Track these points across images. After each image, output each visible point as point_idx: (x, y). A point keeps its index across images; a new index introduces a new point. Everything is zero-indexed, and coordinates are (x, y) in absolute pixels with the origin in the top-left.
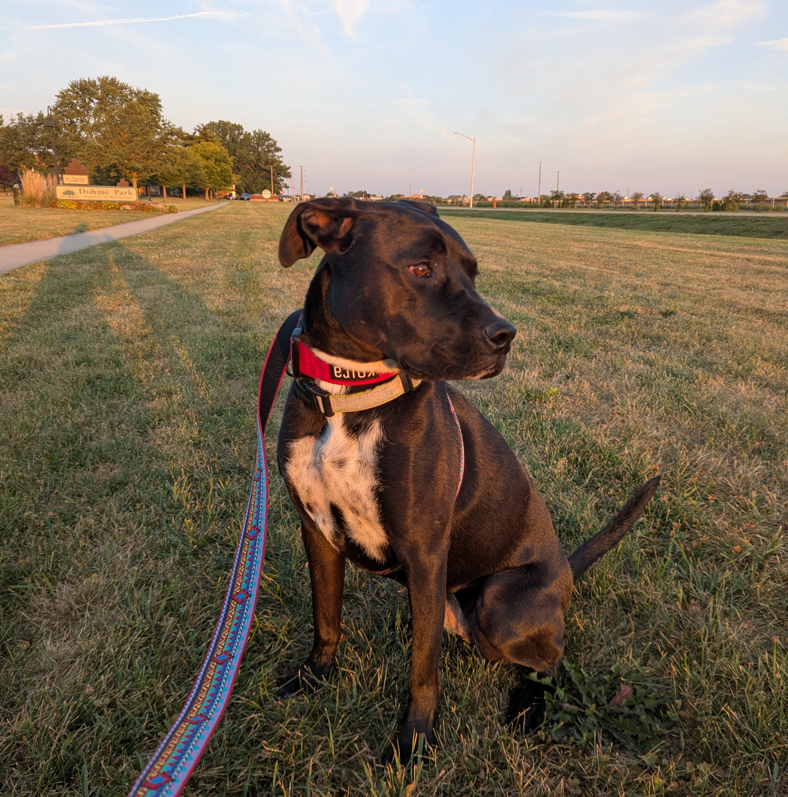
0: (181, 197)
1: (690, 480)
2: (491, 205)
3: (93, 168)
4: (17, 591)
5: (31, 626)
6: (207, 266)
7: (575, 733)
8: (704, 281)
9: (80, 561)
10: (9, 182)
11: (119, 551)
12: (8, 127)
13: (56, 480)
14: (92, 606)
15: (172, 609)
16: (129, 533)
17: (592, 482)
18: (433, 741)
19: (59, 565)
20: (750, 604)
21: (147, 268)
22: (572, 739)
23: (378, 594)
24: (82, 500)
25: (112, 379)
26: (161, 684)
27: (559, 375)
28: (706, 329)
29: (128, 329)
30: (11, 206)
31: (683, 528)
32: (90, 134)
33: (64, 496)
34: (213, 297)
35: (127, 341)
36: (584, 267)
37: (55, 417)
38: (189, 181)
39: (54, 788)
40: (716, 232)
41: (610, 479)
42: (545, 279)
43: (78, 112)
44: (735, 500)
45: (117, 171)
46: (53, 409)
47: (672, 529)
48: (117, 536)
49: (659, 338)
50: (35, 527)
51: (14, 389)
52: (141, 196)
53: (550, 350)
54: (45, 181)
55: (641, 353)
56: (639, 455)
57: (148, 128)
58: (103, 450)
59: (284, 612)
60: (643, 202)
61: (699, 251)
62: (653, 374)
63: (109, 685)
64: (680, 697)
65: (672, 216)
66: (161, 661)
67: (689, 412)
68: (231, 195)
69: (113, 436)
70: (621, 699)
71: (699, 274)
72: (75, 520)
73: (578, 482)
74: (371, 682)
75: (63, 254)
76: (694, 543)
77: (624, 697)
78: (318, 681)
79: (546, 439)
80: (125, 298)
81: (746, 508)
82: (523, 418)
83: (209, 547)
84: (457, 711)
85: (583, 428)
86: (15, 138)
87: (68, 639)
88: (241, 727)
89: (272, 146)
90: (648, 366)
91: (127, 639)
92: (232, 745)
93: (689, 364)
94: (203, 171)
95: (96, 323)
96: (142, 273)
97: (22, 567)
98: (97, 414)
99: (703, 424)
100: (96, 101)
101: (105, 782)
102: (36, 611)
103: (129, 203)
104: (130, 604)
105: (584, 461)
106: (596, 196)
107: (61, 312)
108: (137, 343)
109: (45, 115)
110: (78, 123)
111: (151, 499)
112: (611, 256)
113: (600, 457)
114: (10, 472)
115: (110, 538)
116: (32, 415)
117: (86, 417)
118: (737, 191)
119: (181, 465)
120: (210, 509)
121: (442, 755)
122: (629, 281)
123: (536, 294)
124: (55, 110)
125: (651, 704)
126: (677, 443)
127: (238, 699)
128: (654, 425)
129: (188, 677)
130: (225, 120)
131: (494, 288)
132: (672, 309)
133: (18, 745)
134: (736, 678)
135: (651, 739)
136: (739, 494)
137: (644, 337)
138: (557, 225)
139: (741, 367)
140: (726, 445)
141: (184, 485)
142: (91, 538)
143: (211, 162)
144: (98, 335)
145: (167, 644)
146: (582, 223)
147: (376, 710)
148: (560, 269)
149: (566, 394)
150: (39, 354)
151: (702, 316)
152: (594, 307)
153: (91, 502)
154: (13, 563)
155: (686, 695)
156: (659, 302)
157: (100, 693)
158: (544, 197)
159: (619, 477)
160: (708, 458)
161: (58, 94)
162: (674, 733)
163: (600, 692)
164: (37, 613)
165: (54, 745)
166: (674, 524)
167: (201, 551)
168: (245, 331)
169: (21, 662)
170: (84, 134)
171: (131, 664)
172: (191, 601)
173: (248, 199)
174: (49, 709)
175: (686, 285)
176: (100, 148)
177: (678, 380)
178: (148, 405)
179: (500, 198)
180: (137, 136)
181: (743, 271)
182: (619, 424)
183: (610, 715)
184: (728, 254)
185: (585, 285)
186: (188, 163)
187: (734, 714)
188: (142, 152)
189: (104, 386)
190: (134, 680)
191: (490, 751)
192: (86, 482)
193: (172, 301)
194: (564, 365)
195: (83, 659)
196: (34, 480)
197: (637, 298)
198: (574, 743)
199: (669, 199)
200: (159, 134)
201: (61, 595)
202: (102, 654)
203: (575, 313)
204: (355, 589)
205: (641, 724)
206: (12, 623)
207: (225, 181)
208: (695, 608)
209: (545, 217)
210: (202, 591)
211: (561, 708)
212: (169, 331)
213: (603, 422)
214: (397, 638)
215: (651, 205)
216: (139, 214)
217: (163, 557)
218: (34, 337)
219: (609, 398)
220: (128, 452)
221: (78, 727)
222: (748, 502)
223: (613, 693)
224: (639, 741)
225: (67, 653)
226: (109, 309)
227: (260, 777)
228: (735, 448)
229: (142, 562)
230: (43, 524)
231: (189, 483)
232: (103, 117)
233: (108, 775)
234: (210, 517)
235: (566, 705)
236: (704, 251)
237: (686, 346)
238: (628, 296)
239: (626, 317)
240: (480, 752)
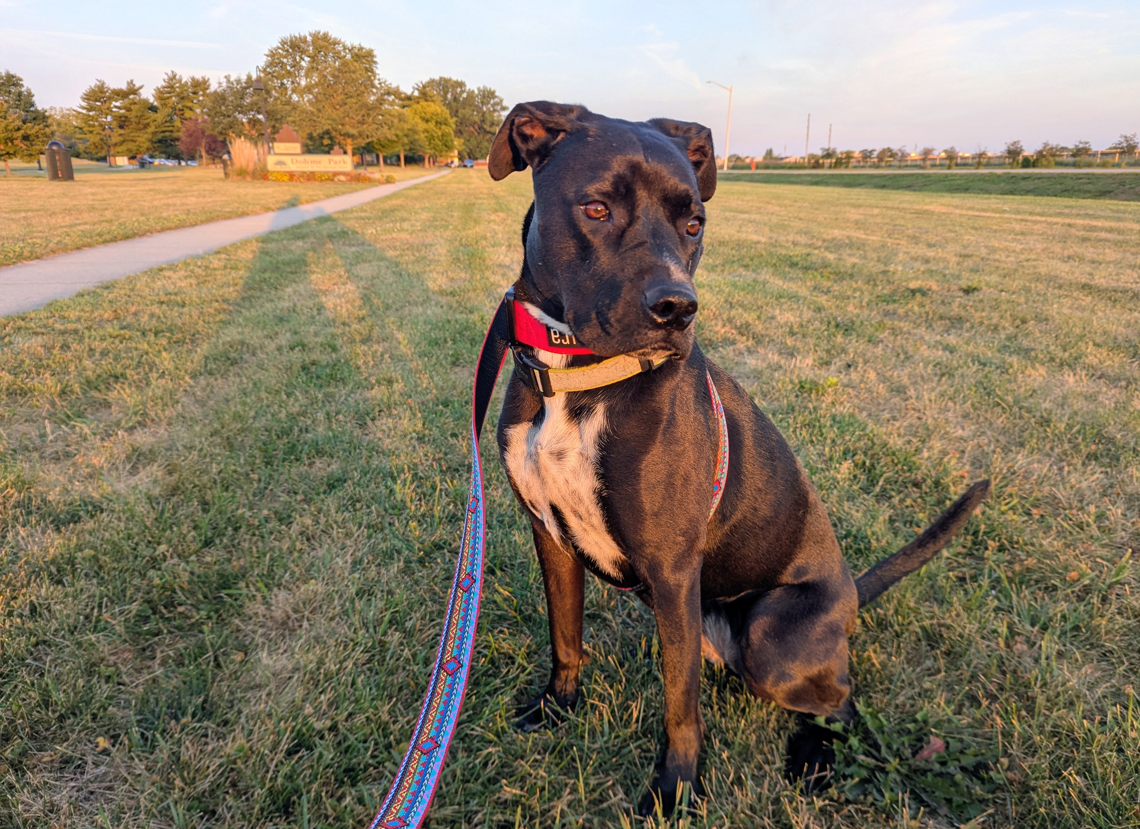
0: (399, 165)
1: (1009, 490)
2: (748, 167)
3: (305, 135)
4: (230, 596)
5: (245, 636)
6: (428, 241)
7: (874, 791)
8: (1014, 251)
9: (297, 566)
10: (218, 152)
11: (338, 556)
12: (215, 92)
13: (270, 475)
14: (310, 616)
15: (397, 623)
16: (348, 535)
17: (884, 490)
18: (700, 791)
19: (275, 568)
20: (1092, 644)
21: (363, 244)
22: (870, 799)
23: (629, 615)
24: (299, 497)
25: (328, 365)
26: (387, 708)
27: (838, 363)
28: (1020, 308)
29: (344, 310)
30: (220, 180)
31: (1001, 549)
32: (302, 96)
33: (280, 494)
34: (435, 275)
35: (344, 324)
36: (863, 237)
37: (268, 406)
38: (407, 147)
39: (271, 821)
40: (1028, 192)
41: (906, 487)
42: (816, 252)
43: (289, 72)
44: (1066, 515)
45: (331, 138)
46: (267, 398)
47: (986, 549)
48: (336, 538)
49: (960, 319)
50: (249, 526)
51: (224, 376)
52: (357, 165)
53: (826, 333)
54: (255, 152)
55: (938, 338)
56: (942, 459)
57: (362, 88)
58: (320, 443)
59: (522, 632)
60: (935, 159)
61: (1007, 215)
62: (955, 362)
63: (330, 705)
64: (1006, 753)
65: (971, 174)
66: (386, 681)
67: (1003, 408)
68: (452, 162)
69: (330, 428)
70: (930, 754)
71: (1007, 244)
72: (291, 520)
73: (866, 490)
74: (625, 717)
75: (275, 229)
76: (1017, 567)
77: (934, 751)
78: (563, 713)
79: (826, 438)
80: (340, 276)
81: (1080, 526)
82: (796, 414)
83: (436, 554)
84: (728, 758)
85: (871, 425)
86: (223, 104)
87: (285, 651)
88: (477, 761)
89: (498, 104)
90: (947, 353)
91: (349, 655)
92: (468, 781)
93: (999, 351)
94: (422, 136)
95: (310, 304)
96: (358, 249)
97: (236, 570)
98: (312, 404)
99: (1021, 423)
100: (307, 59)
101: (327, 817)
102: (250, 619)
103: (344, 174)
104: (351, 615)
105: (873, 465)
106: (875, 154)
107: (273, 292)
108: (354, 326)
109: (254, 77)
110: (289, 85)
111: (372, 498)
112: (897, 222)
113: (893, 461)
114: (222, 466)
115: (329, 541)
116: (244, 404)
117: (301, 406)
118: (1054, 142)
119: (403, 461)
120: (437, 511)
121: (712, 808)
122: (920, 252)
123: (806, 269)
124: (264, 70)
125: (968, 761)
126: (989, 445)
127: (473, 729)
128: (958, 423)
129: (417, 700)
130: (446, 76)
131: (756, 261)
132: (975, 284)
133: (232, 770)
134: (1079, 735)
135: (970, 804)
136: (1071, 508)
137: (941, 318)
138: (829, 189)
139: (1067, 354)
140: (1052, 449)
141: (408, 483)
142: (308, 540)
143: (432, 125)
144: (313, 317)
145: (392, 662)
146: (860, 185)
147: (631, 751)
148: (834, 239)
149: (847, 386)
150: (252, 337)
151: (1014, 293)
152: (878, 283)
153: (308, 501)
154: (226, 566)
155: (1014, 753)
156: (959, 277)
157: (321, 715)
158: (812, 156)
159: (916, 485)
160: (1029, 464)
161: (267, 52)
162: (998, 798)
163: (903, 744)
164: (251, 622)
165: (271, 772)
166: (990, 542)
167: (427, 559)
168: (471, 312)
169: (235, 676)
170: (295, 98)
171: (353, 683)
172: (418, 615)
173: (472, 167)
174: (265, 730)
175: (991, 257)
176: (312, 113)
177: (987, 369)
178: (368, 394)
179: (759, 158)
180: (351, 97)
181: (1064, 239)
182: (915, 421)
183: (915, 771)
184: (1043, 219)
185: (865, 258)
186: (406, 126)
187: (1078, 778)
188: (357, 115)
189: (319, 373)
190: (357, 701)
191: (770, 808)
192: (303, 478)
193: (391, 280)
194: (844, 351)
195: (302, 674)
196: (248, 475)
197: (931, 272)
198: (872, 804)
199: (967, 155)
200: (374, 94)
201: (277, 602)
202: (322, 671)
203: (855, 290)
204: (603, 607)
205: (955, 784)
206: (226, 632)
207: (446, 146)
208: (1020, 647)
209: (815, 180)
210: (430, 603)
211: (855, 760)
212: (388, 313)
213: (894, 419)
214: (654, 667)
215: (944, 162)
216: (354, 185)
217: (386, 564)
218: (246, 319)
219: (900, 390)
220: (346, 446)
221: (297, 752)
222: (1084, 518)
223: (919, 745)
224: (954, 805)
225: (284, 667)
226: (324, 288)
227: (500, 821)
228: (1065, 453)
229: (364, 569)
230: (257, 523)
231: (414, 481)
232: (315, 79)
233: (329, 809)
234: (437, 520)
235: (861, 758)
236: (1013, 216)
237: (996, 329)
238: (919, 270)
239: (918, 295)
240: (758, 807)
